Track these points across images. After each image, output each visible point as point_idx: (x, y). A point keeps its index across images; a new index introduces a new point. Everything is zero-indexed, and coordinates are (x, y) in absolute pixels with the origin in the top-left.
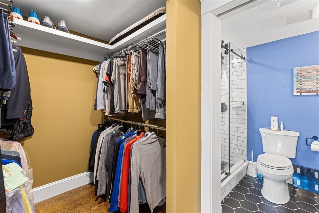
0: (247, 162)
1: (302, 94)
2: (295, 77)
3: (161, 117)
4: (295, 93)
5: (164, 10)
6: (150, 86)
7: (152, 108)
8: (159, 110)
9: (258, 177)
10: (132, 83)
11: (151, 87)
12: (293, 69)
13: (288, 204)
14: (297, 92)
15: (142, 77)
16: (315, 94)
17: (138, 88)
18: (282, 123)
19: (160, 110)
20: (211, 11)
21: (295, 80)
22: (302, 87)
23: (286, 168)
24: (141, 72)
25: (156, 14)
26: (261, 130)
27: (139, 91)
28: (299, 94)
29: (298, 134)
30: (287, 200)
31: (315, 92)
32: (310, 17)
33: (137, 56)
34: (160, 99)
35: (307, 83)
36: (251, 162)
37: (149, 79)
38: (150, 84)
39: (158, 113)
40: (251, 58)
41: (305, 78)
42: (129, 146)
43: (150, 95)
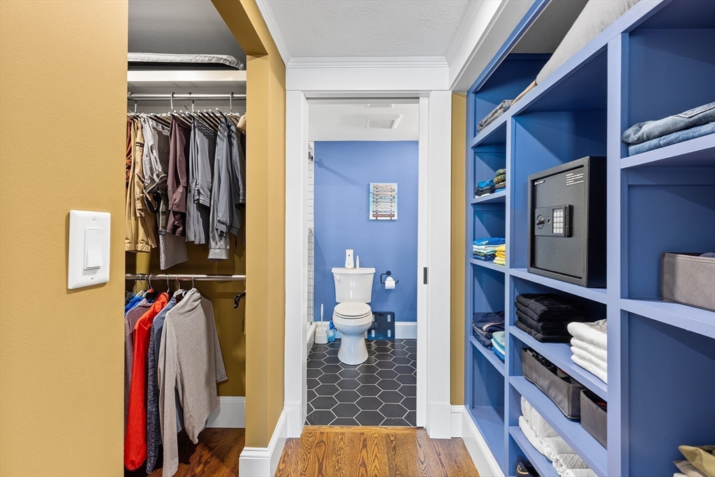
0: (314, 324)
1: (378, 218)
2: (371, 195)
3: (221, 255)
4: (371, 218)
5: (230, 63)
6: (197, 197)
7: (200, 240)
8: (216, 244)
9: (329, 342)
10: (139, 186)
11: (198, 199)
12: (369, 184)
13: (368, 361)
14: (373, 216)
15: (182, 179)
16: (389, 218)
17: (175, 200)
18: (358, 258)
19: (219, 243)
20: (302, 91)
21: (371, 199)
22: (378, 210)
23: (367, 315)
24: (180, 167)
25: (211, 60)
26: (334, 270)
27: (177, 207)
28: (375, 218)
29: (373, 270)
30: (364, 357)
31: (389, 216)
32: (391, 127)
33: (154, 128)
34: (223, 223)
35: (382, 204)
36: (319, 323)
37: (194, 183)
38: (196, 193)
39: (215, 249)
40: (320, 160)
41: (381, 198)
42: (143, 323)
43: (196, 215)
